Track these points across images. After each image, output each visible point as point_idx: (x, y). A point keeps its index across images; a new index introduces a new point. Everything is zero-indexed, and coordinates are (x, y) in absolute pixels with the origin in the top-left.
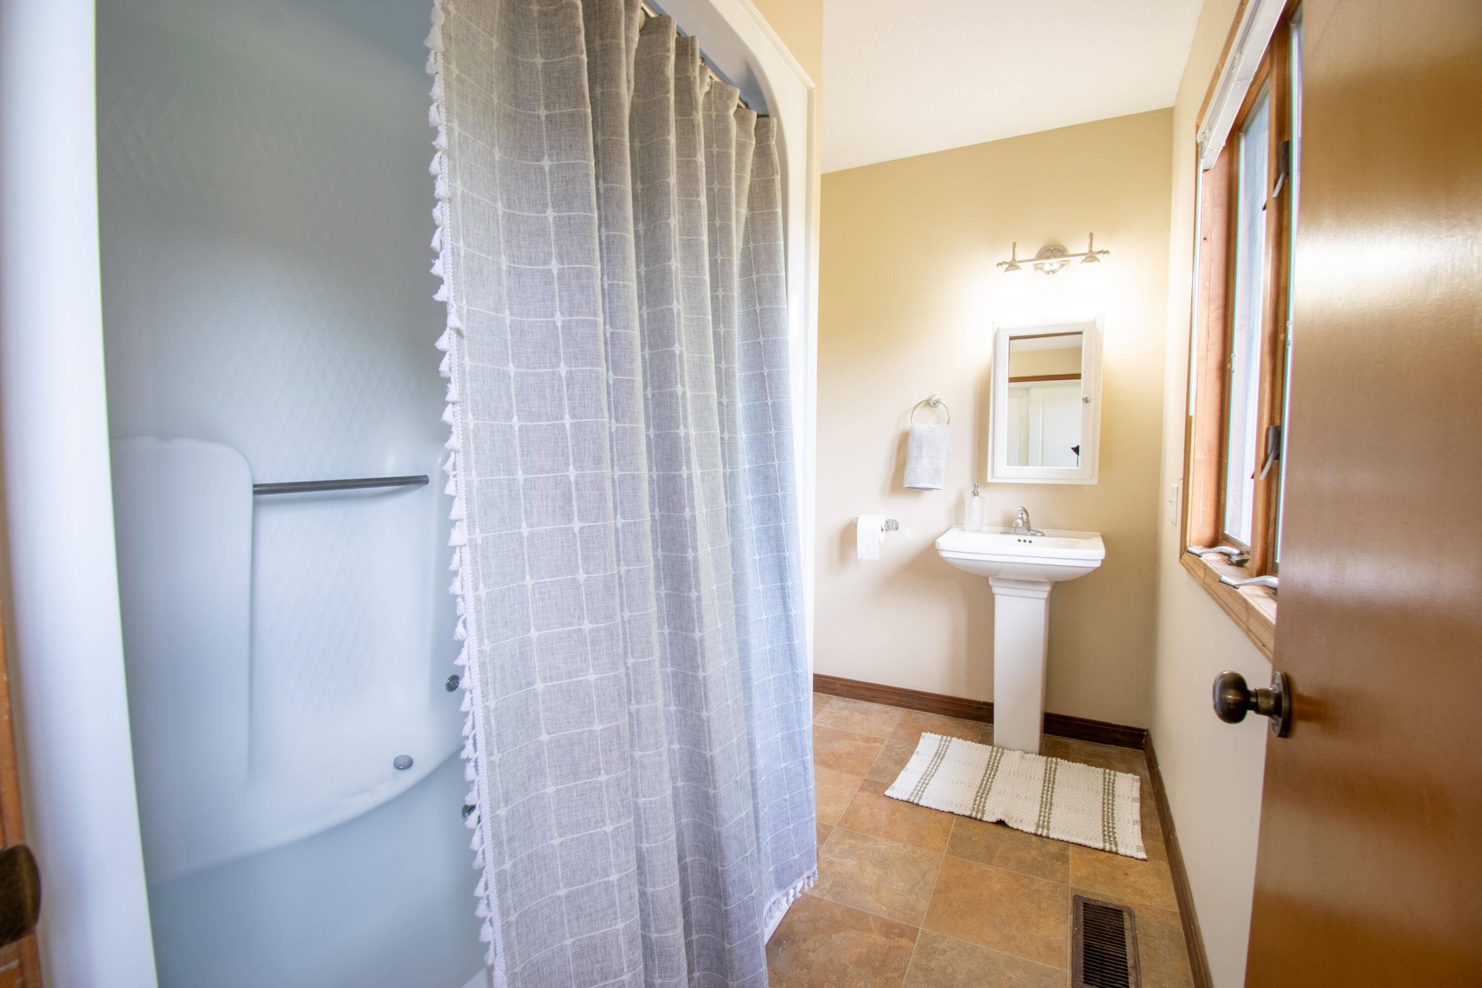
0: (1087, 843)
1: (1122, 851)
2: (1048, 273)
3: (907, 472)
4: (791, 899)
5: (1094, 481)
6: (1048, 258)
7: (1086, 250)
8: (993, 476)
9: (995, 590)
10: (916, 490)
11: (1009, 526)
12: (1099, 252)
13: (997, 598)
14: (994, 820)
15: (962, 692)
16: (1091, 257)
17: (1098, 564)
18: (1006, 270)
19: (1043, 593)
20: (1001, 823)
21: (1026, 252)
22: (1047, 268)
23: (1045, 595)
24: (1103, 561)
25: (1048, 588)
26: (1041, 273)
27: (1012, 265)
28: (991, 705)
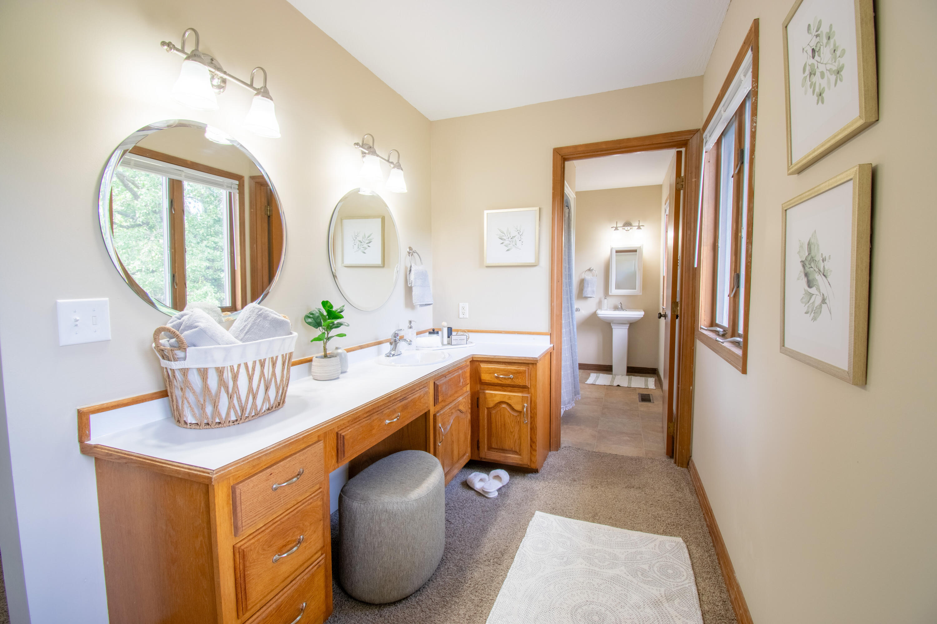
0: (641, 387)
1: (649, 388)
2: (626, 230)
3: (584, 292)
4: (565, 410)
5: (641, 294)
6: (627, 226)
7: (637, 225)
8: (611, 293)
9: (613, 327)
10: (586, 298)
11: (616, 308)
12: (641, 226)
13: (613, 329)
14: (616, 385)
15: (601, 363)
16: (639, 228)
17: (642, 316)
18: (615, 230)
19: (627, 327)
20: (618, 386)
21: (620, 224)
22: (626, 229)
23: (628, 327)
24: (644, 315)
25: (628, 325)
26: (624, 230)
27: (616, 229)
28: (612, 366)
